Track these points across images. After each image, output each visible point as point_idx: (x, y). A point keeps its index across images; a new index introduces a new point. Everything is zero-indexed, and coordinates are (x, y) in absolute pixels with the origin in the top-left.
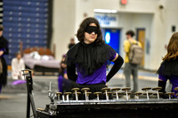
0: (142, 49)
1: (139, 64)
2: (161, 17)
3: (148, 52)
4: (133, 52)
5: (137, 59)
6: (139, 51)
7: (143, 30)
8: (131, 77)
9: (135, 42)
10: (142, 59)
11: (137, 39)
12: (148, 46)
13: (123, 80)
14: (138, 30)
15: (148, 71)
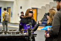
0: (9, 15)
1: (8, 21)
2: (16, 3)
3: (12, 16)
4: (6, 16)
5: (7, 19)
6: (8, 16)
7: (10, 8)
8: (5, 26)
9: (7, 12)
10: (9, 19)
11: (8, 12)
12: (12, 14)
13: (2, 27)
14: (8, 8)
15: (12, 23)
